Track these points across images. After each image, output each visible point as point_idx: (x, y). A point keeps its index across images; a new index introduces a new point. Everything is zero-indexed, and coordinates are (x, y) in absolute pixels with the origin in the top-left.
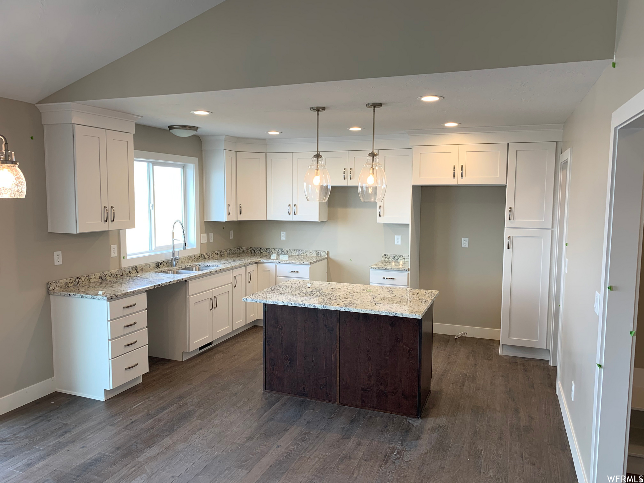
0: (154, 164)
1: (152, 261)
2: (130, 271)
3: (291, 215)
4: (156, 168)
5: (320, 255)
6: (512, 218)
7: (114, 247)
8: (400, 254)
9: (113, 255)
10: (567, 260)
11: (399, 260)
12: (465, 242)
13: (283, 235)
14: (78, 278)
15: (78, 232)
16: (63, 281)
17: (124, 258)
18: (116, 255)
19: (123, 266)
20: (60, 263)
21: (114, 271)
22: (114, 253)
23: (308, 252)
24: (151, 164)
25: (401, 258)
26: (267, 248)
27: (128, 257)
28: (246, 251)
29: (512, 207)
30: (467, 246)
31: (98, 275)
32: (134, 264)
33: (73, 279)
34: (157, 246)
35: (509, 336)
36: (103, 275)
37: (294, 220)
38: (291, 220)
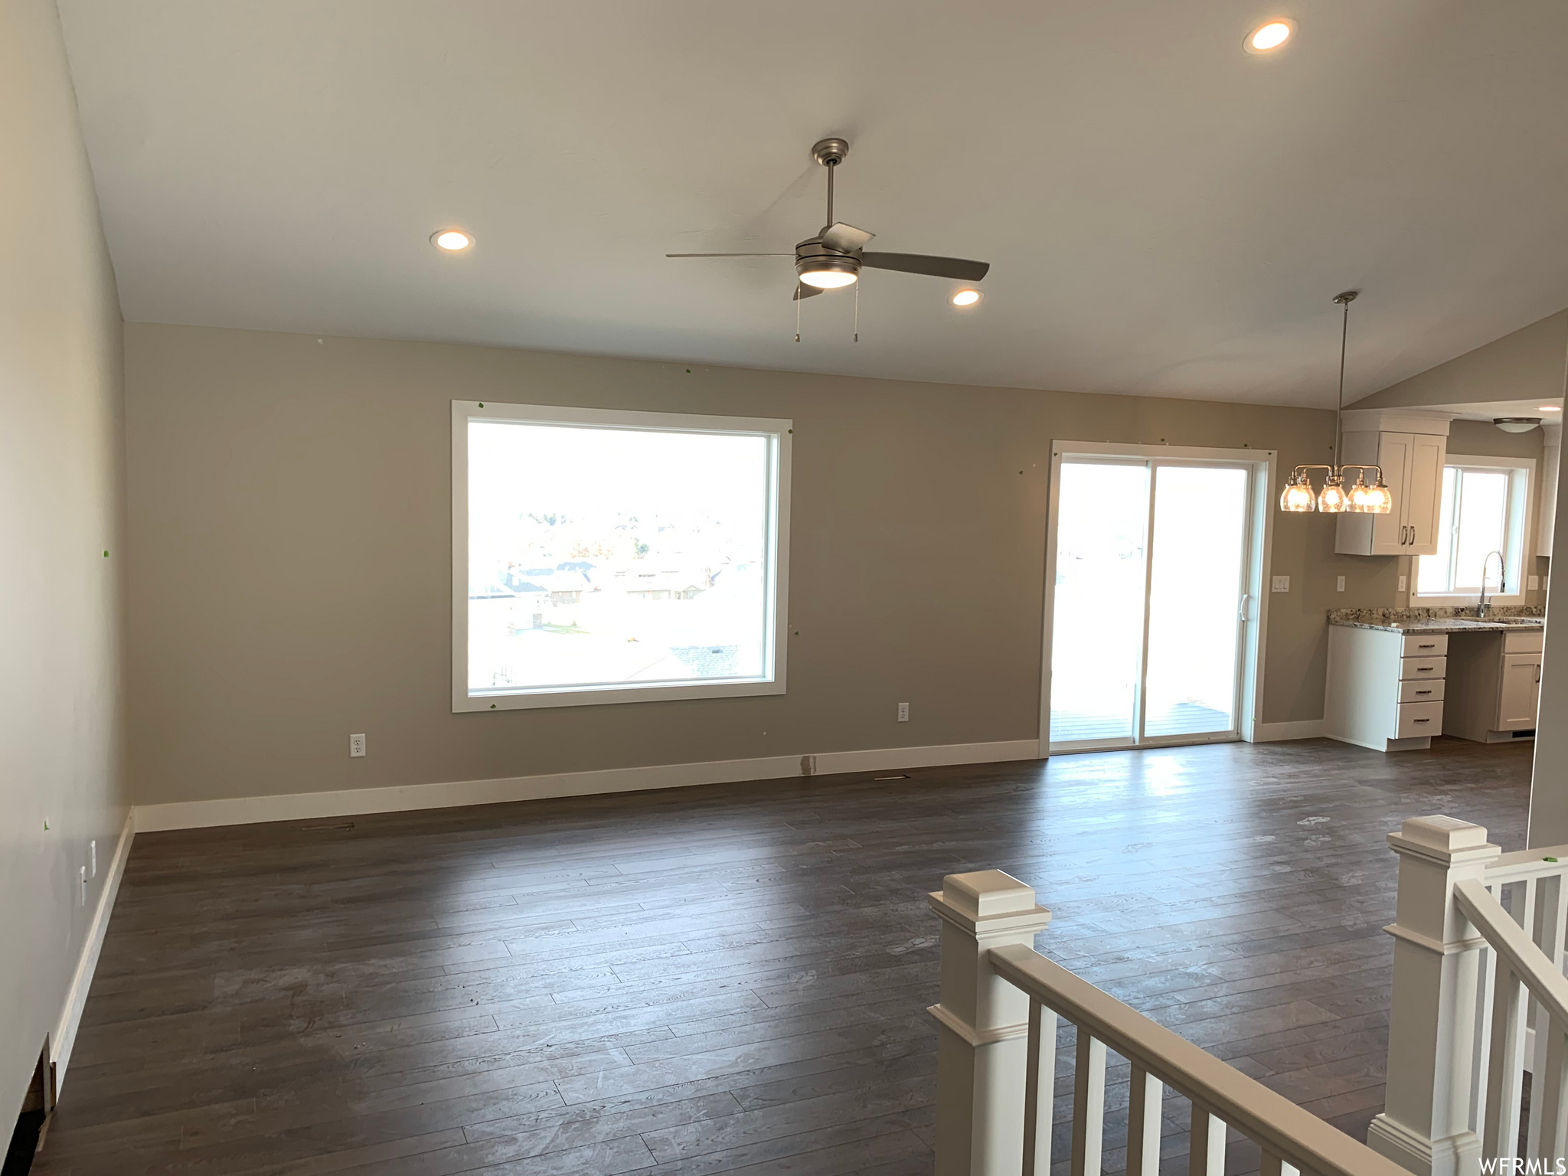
0: (1464, 470)
1: (1450, 605)
2: (1421, 613)
4: (1467, 475)
7: (1403, 579)
9: (1400, 590)
14: (1359, 610)
15: (1372, 554)
16: (1343, 611)
17: (1413, 594)
18: (1404, 590)
19: (1411, 606)
20: (1343, 590)
21: (1400, 609)
22: (1402, 588)
24: (1460, 470)
27: (1419, 595)
31: (1381, 611)
32: (1427, 605)
33: (1354, 610)
34: (1457, 586)
36: (1386, 612)
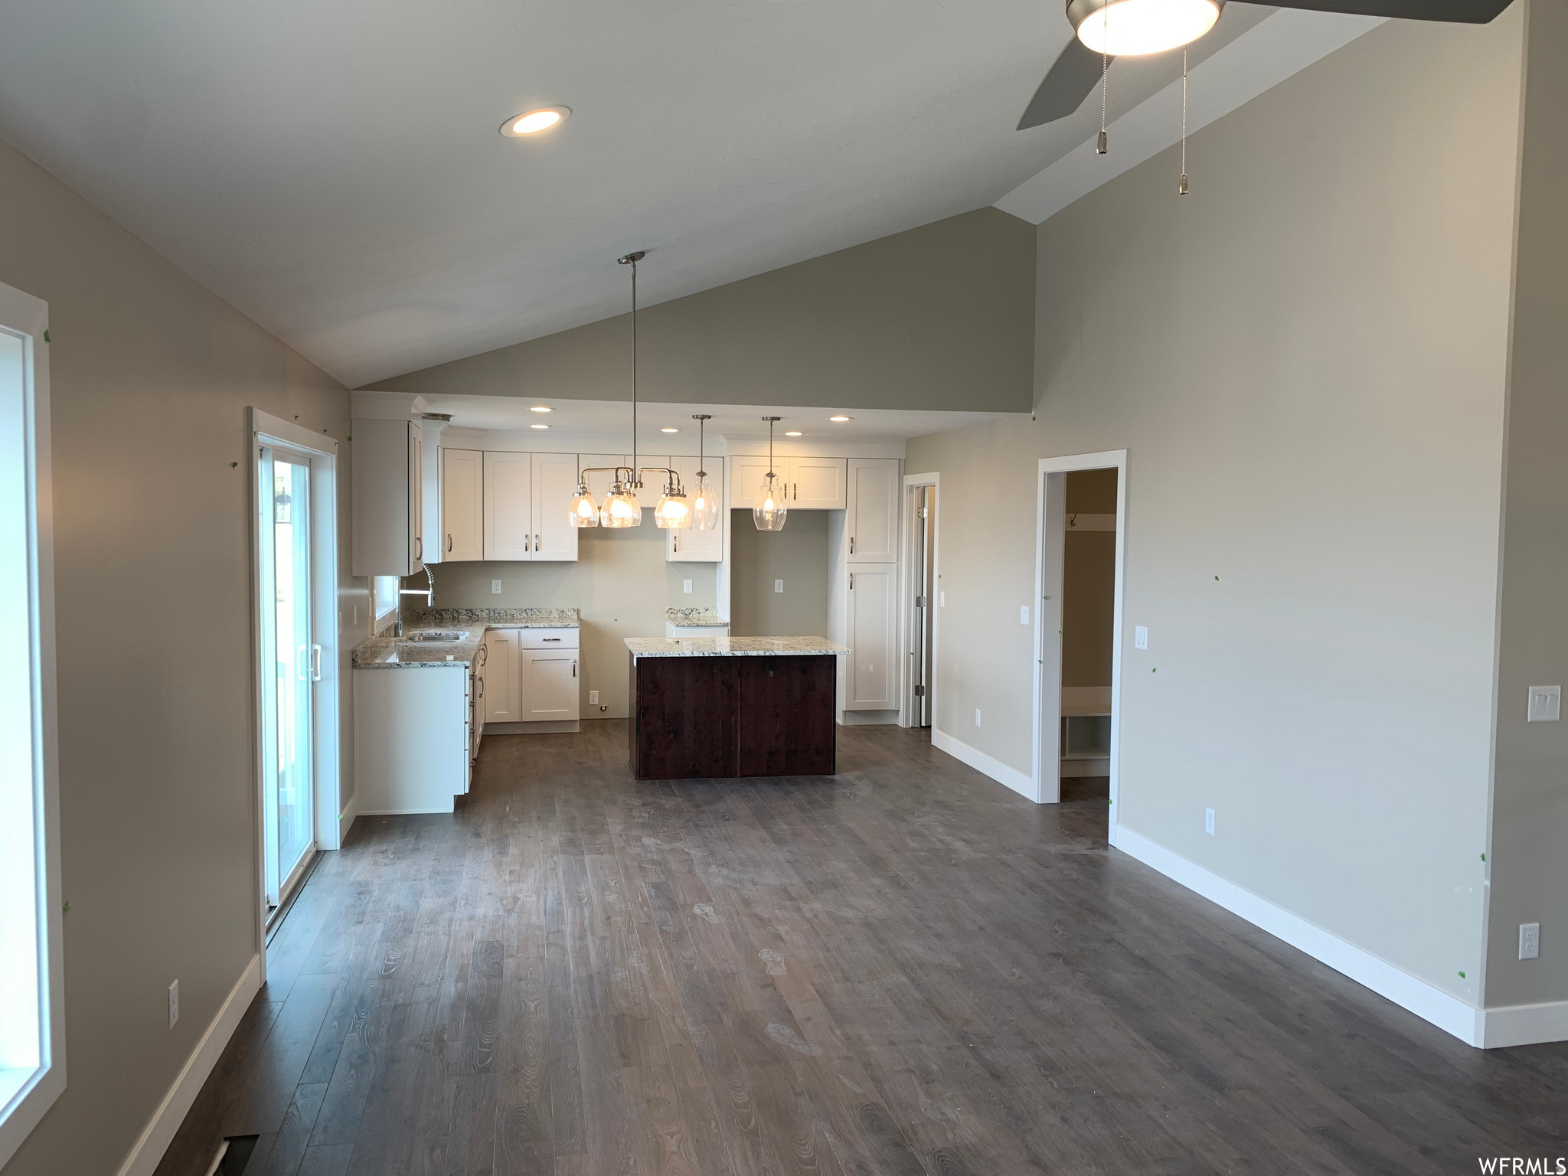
3: (529, 551)
5: (565, 616)
6: (854, 551)
8: (692, 607)
10: (943, 593)
11: (691, 615)
12: (779, 586)
13: (497, 586)
17: (374, 618)
19: (375, 632)
23: (544, 611)
25: (694, 612)
26: (466, 608)
28: (424, 617)
29: (854, 537)
30: (781, 591)
35: (855, 700)
37: (533, 559)
38: (529, 559)
